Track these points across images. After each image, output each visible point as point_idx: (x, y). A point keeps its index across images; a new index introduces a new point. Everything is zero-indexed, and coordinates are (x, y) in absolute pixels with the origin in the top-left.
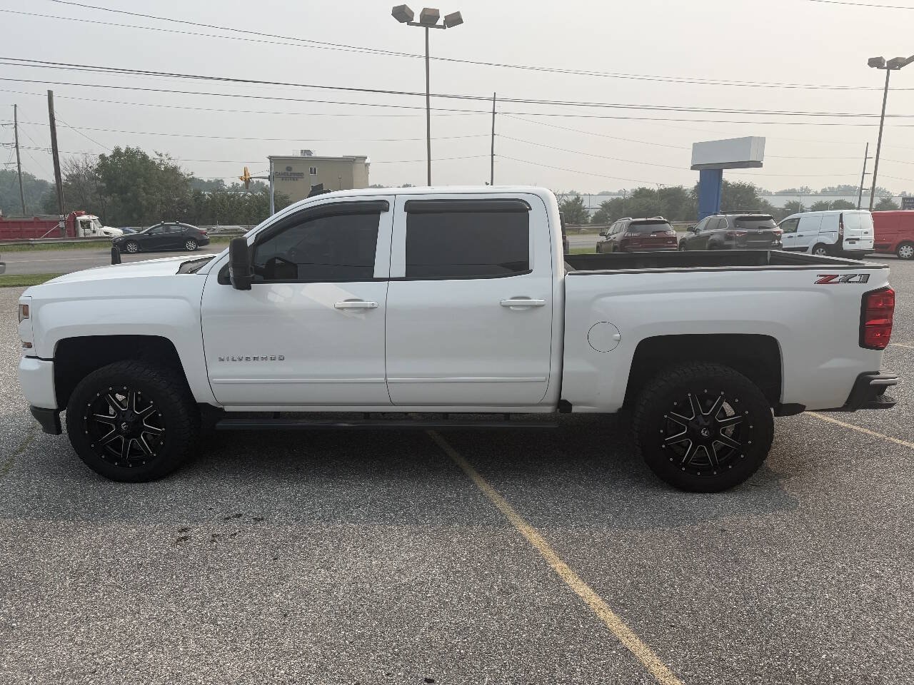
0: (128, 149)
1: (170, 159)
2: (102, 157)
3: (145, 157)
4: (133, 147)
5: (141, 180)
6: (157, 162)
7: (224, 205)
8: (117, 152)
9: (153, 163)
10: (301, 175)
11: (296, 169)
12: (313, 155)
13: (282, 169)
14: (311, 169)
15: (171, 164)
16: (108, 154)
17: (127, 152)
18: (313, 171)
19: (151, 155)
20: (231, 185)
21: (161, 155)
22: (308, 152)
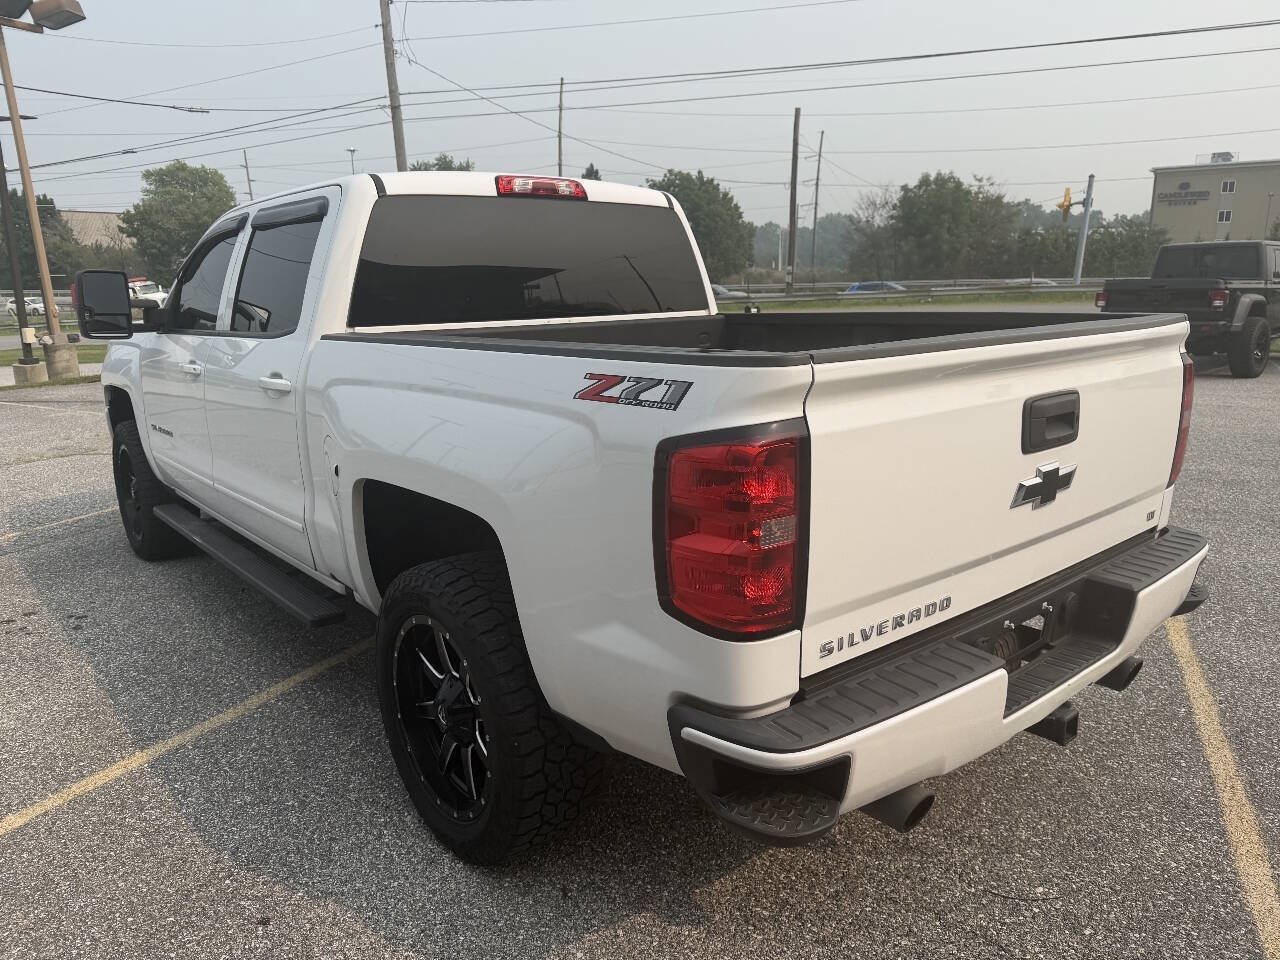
0: (939, 174)
1: (992, 184)
2: (904, 188)
3: (959, 184)
4: (945, 172)
5: (945, 217)
6: (974, 189)
7: (1056, 249)
8: (925, 181)
9: (968, 192)
10: (1204, 195)
11: (1197, 186)
12: (1234, 161)
13: (1171, 188)
14: (1225, 184)
15: (994, 191)
16: (913, 183)
17: (937, 179)
18: (1229, 187)
19: (967, 180)
20: (1112, 219)
21: (980, 180)
22: (1227, 156)
